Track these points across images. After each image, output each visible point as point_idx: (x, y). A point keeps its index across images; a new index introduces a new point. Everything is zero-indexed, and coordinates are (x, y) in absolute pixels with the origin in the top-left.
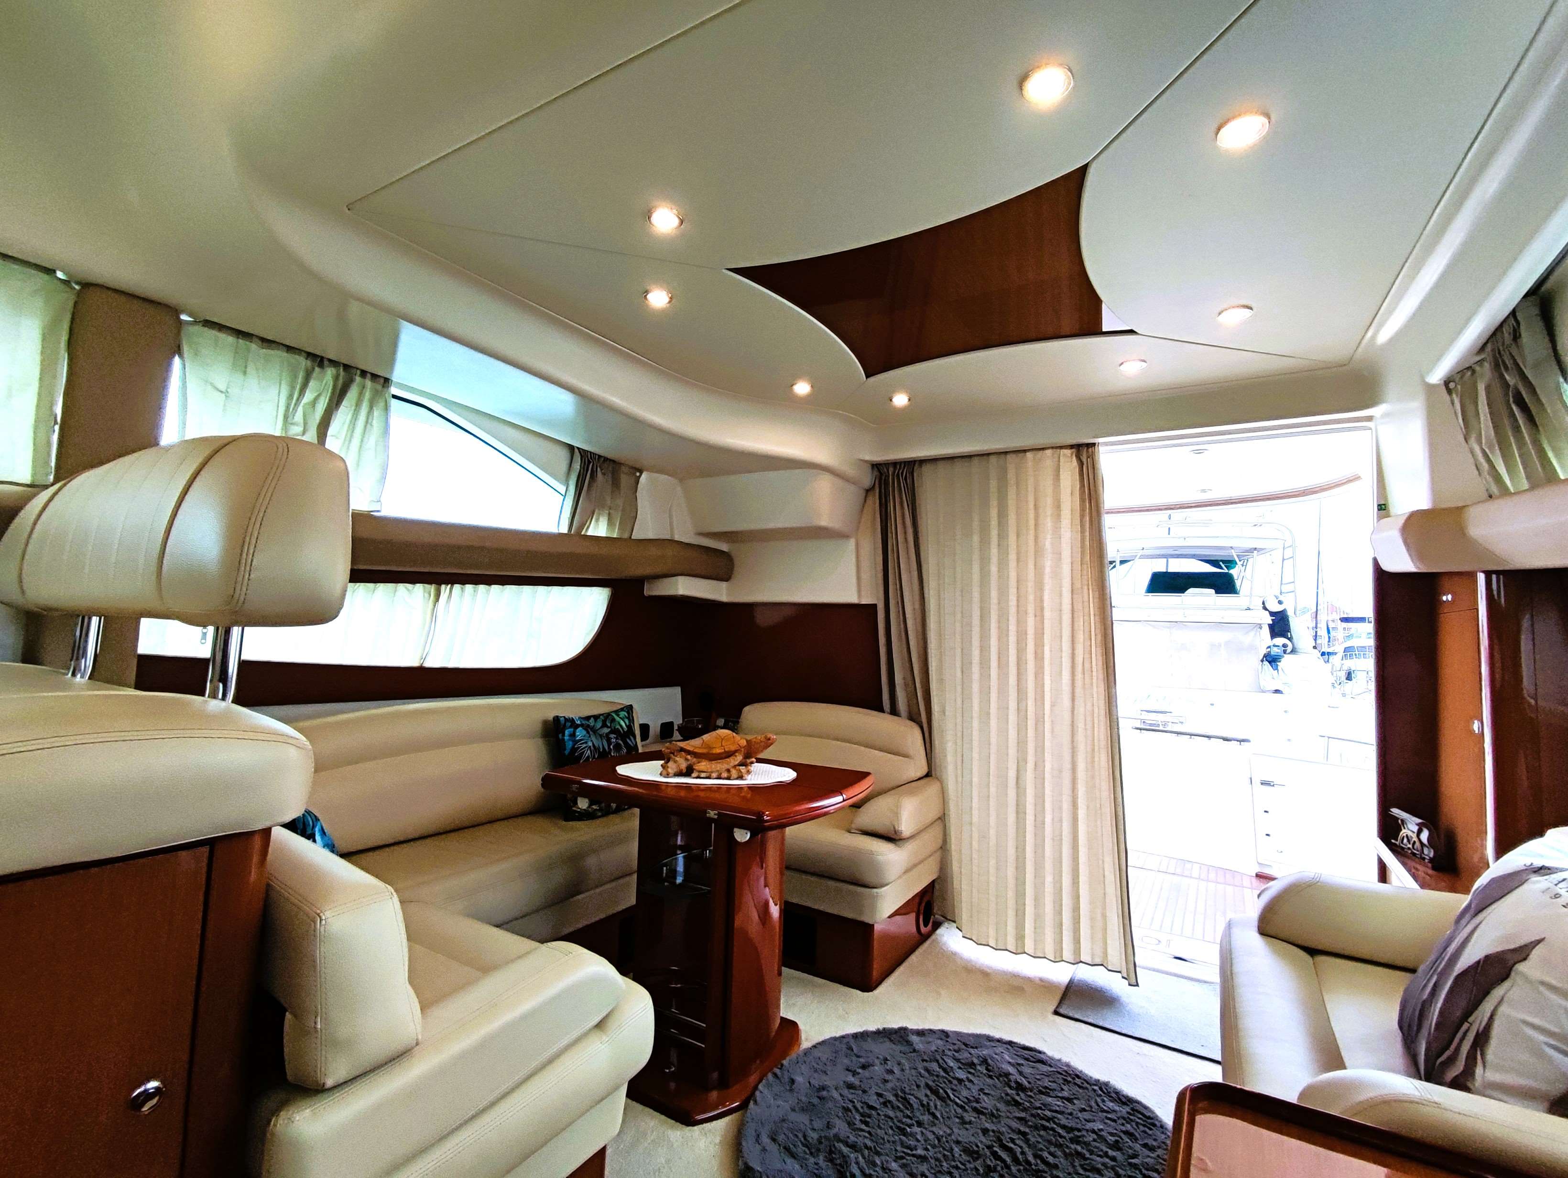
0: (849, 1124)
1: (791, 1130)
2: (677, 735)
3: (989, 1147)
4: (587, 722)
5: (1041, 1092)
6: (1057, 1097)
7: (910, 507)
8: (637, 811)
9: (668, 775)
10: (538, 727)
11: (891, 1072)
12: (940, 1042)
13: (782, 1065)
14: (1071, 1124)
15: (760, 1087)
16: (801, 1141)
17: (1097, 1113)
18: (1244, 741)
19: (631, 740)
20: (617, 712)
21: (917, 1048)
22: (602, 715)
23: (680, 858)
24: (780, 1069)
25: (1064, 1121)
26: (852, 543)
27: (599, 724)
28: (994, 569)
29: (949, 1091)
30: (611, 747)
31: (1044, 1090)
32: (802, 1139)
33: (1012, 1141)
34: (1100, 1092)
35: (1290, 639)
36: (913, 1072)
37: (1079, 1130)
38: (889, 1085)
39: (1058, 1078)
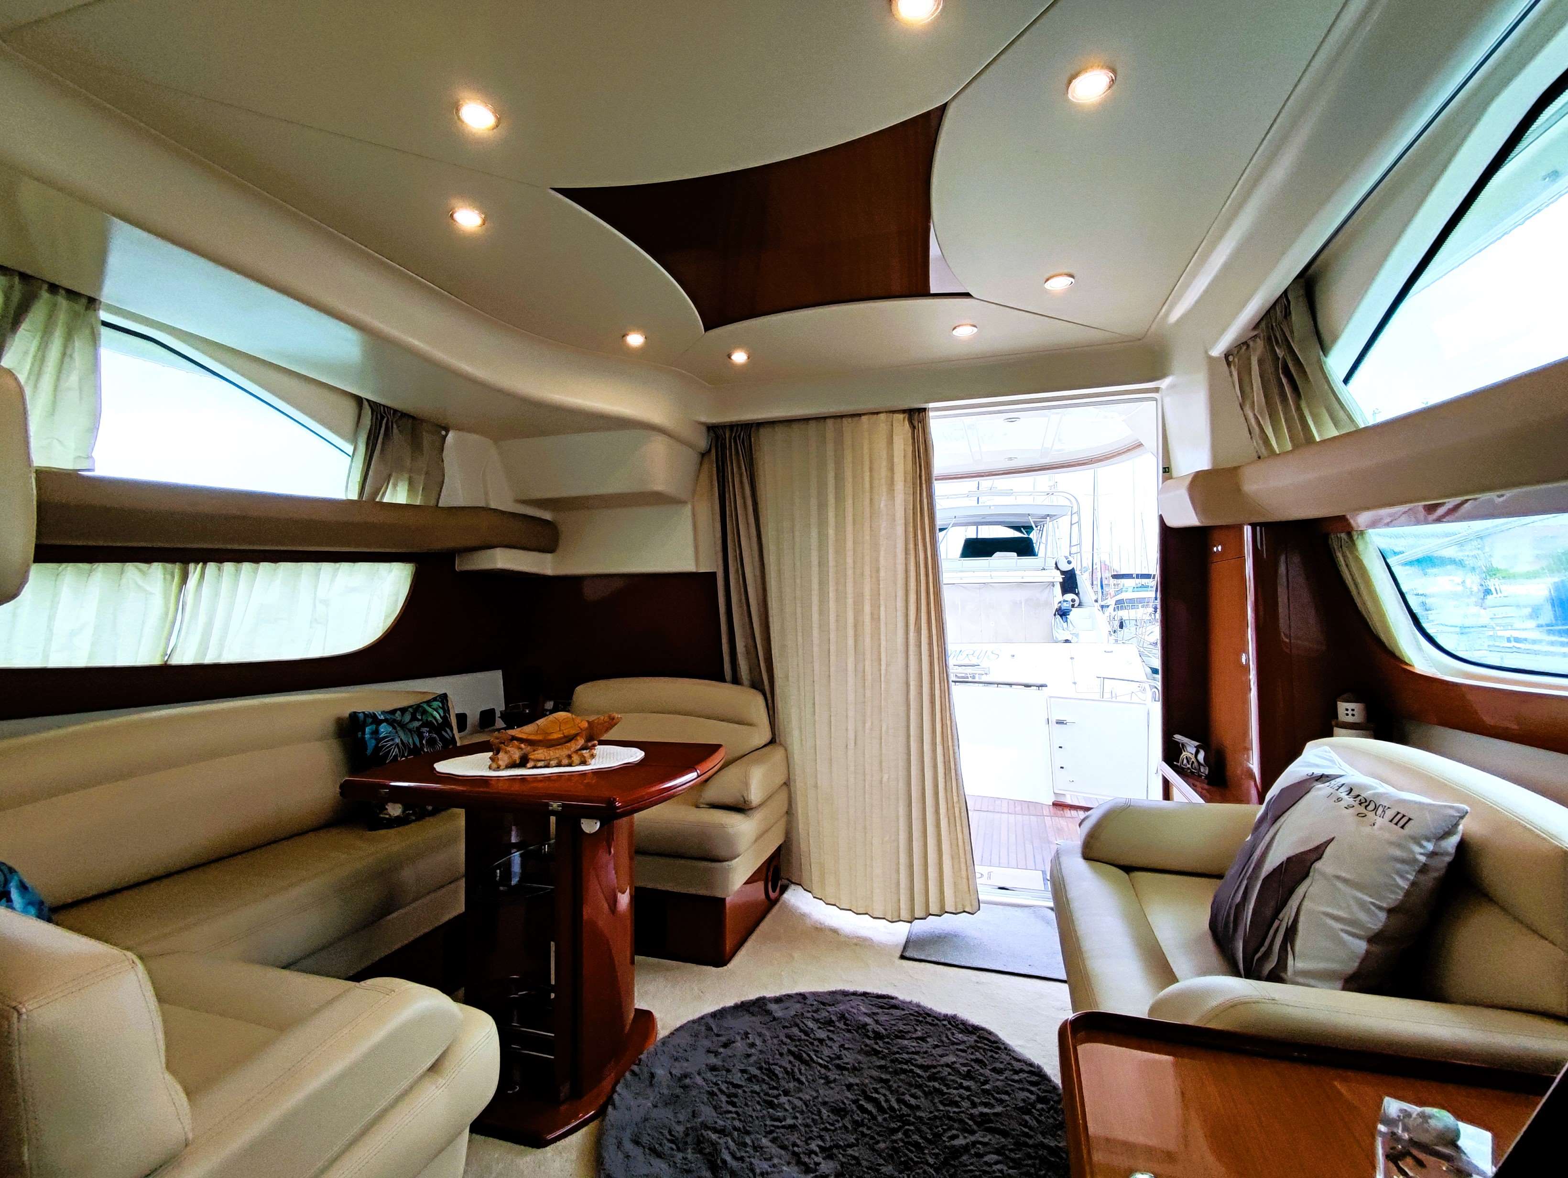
0: (715, 1108)
1: (656, 1128)
2: (500, 723)
3: (855, 1102)
4: (393, 717)
5: (897, 1037)
6: (911, 1038)
7: (748, 473)
8: (461, 812)
9: (498, 768)
10: (331, 727)
11: (753, 1045)
12: (798, 1006)
13: (640, 1060)
14: (927, 1062)
15: (618, 1088)
16: (666, 1138)
17: (949, 1046)
18: (1042, 686)
19: (446, 732)
20: (428, 702)
21: (776, 1015)
22: (411, 707)
23: (516, 857)
24: (638, 1065)
25: (920, 1061)
26: (687, 510)
27: (407, 717)
28: (831, 532)
29: (812, 1054)
30: (424, 742)
31: (899, 1034)
32: (669, 1137)
33: (876, 1091)
34: (950, 1026)
35: (1077, 594)
36: (775, 1041)
37: (935, 1067)
38: (752, 1059)
39: (911, 1020)
